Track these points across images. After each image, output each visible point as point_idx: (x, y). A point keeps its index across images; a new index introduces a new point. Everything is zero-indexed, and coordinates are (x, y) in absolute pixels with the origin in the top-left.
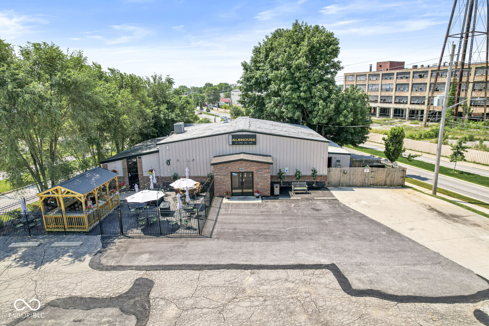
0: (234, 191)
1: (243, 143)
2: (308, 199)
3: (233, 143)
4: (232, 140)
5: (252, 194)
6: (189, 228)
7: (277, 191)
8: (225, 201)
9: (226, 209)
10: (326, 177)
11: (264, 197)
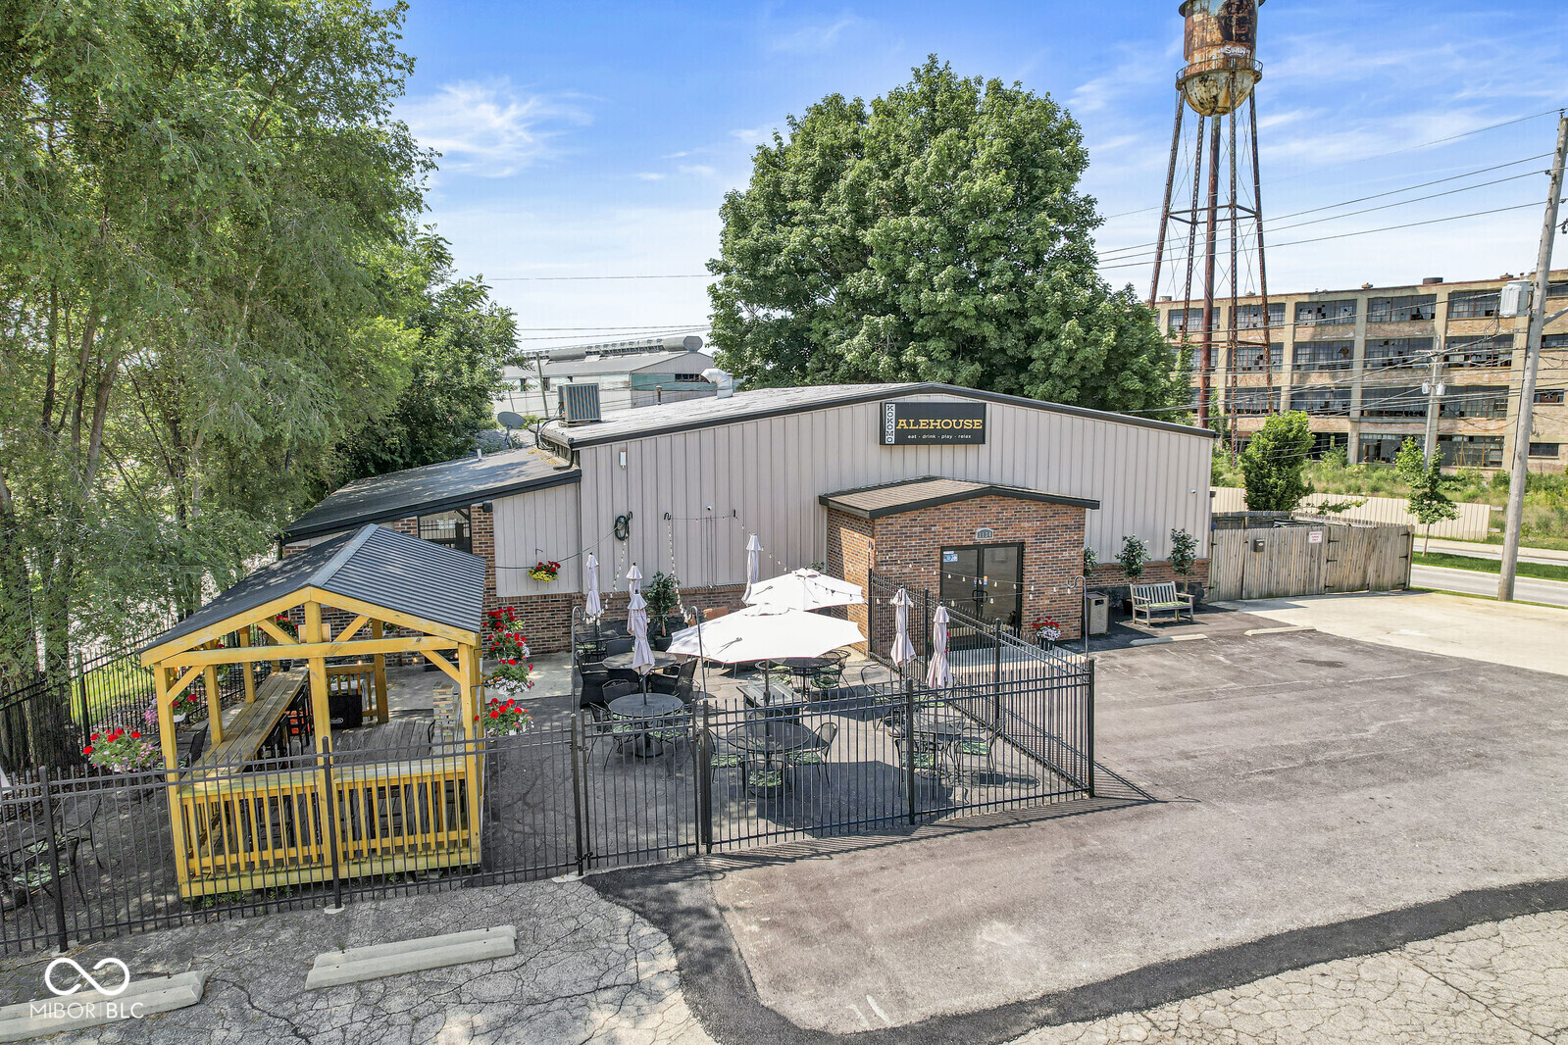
1: (938, 439)
3: (902, 439)
4: (897, 424)
7: (1099, 619)
10: (1205, 565)
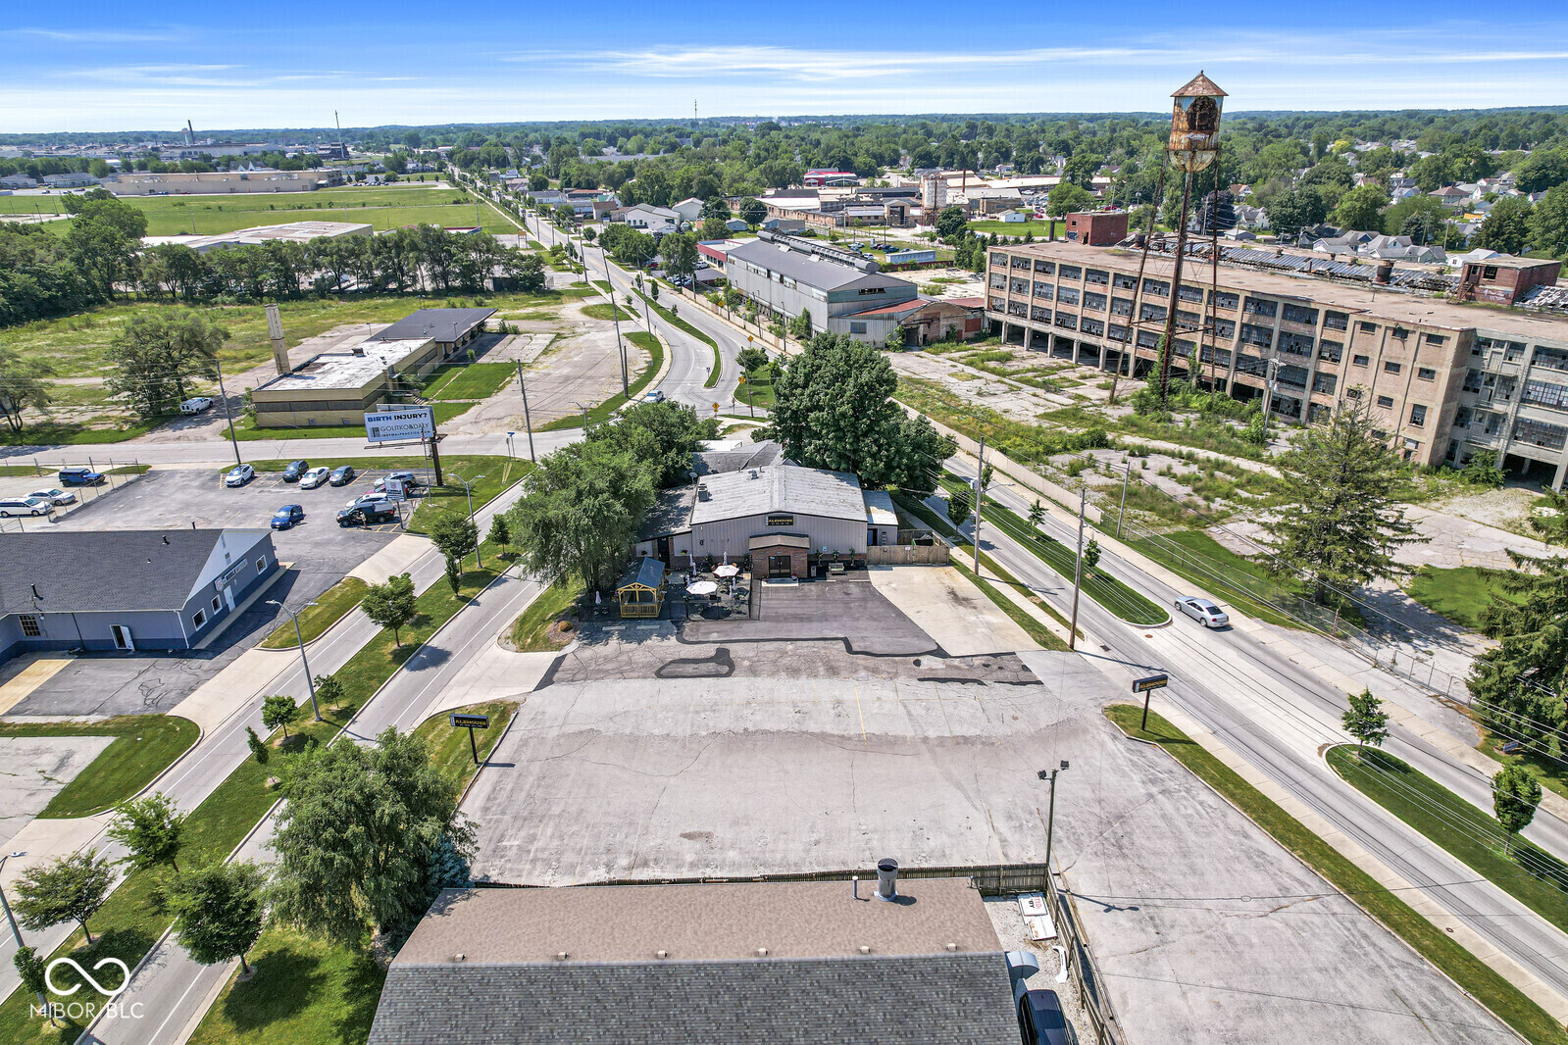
0: (772, 571)
1: (780, 524)
2: (842, 582)
3: (770, 524)
5: (789, 575)
6: (739, 613)
7: (814, 572)
8: (764, 584)
9: (767, 593)
10: (865, 555)
11: (801, 580)
